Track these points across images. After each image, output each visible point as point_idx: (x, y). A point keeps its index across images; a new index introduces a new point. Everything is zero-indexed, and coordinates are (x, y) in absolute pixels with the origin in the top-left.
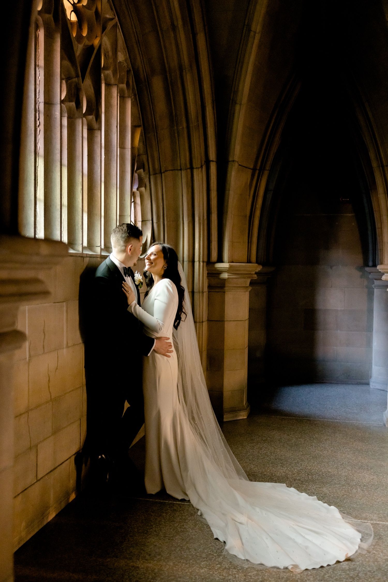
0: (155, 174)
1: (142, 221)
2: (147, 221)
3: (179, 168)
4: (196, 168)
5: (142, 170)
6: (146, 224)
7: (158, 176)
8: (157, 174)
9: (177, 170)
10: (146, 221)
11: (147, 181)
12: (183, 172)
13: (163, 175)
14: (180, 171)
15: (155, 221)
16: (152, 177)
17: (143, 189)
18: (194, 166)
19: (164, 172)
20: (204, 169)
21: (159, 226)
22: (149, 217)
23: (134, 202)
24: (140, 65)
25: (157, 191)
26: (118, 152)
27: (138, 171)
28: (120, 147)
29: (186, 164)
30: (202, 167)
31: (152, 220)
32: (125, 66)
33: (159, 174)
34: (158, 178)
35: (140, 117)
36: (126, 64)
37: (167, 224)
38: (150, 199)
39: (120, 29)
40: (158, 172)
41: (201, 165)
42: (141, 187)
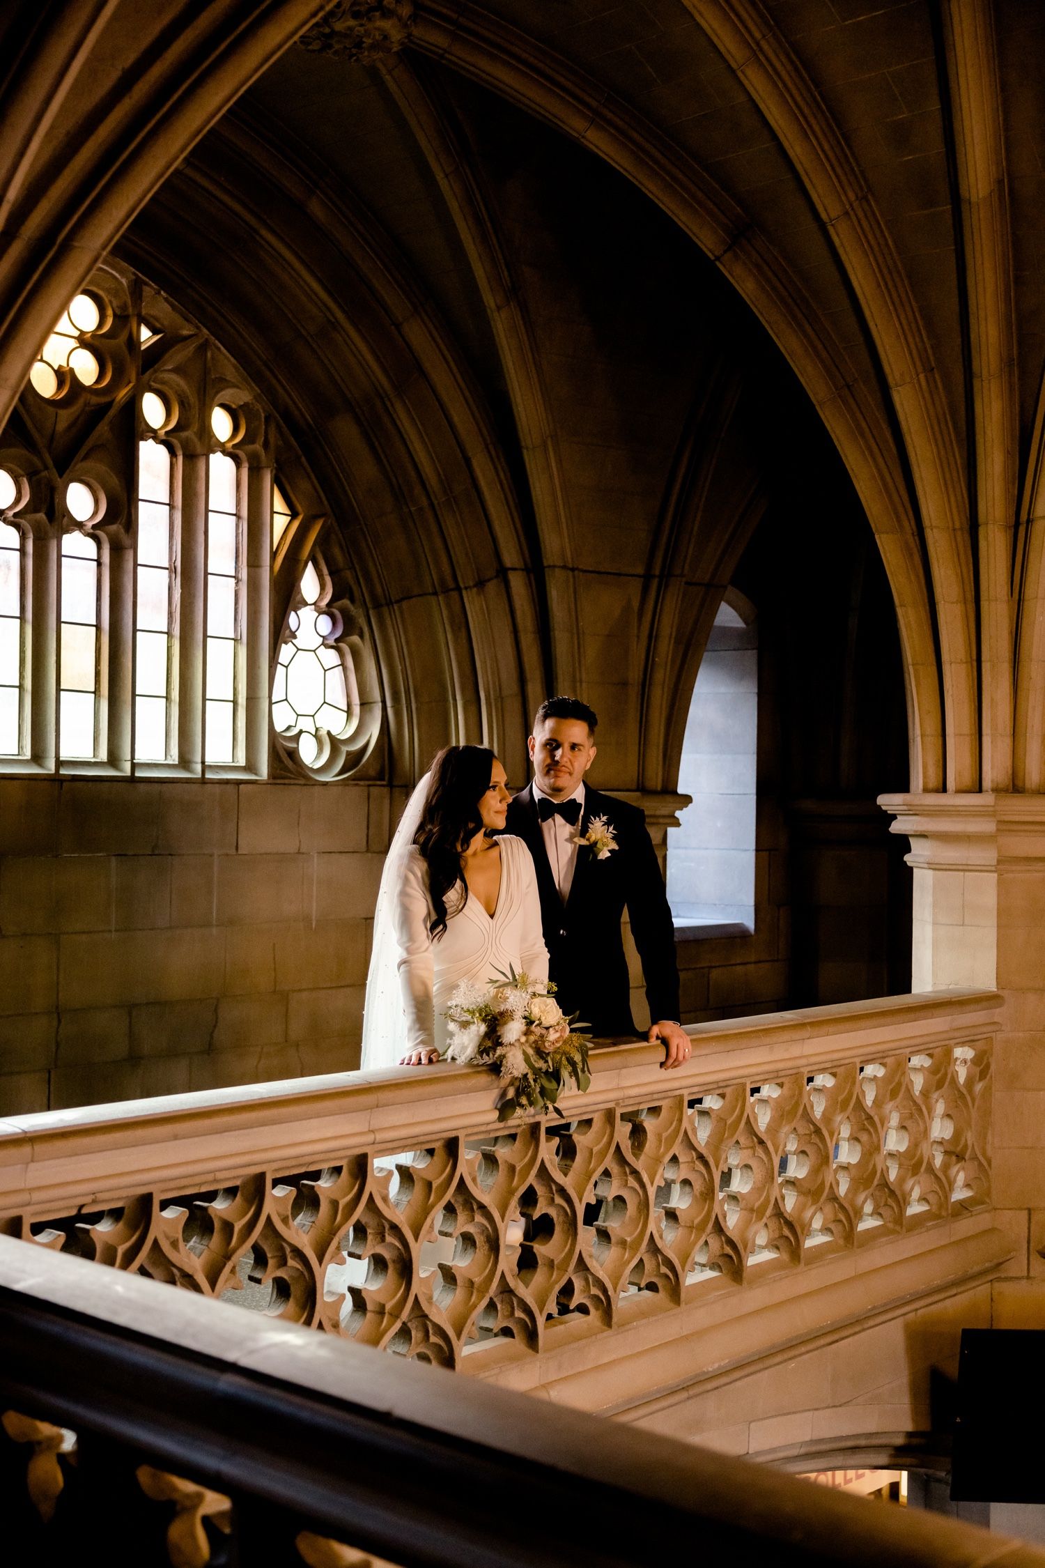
0: (377, 606)
1: (362, 704)
2: (374, 703)
3: (431, 591)
5: (346, 602)
6: (371, 711)
7: (385, 610)
8: (382, 606)
9: (429, 594)
10: (371, 703)
11: (362, 621)
13: (396, 608)
14: (435, 597)
15: (389, 703)
16: (372, 614)
17: (355, 639)
18: (462, 585)
19: (397, 602)
20: (492, 587)
21: (398, 714)
22: (376, 695)
23: (343, 665)
24: (290, 402)
25: (386, 641)
26: (244, 575)
27: (336, 604)
28: (249, 566)
29: (442, 581)
30: (480, 584)
31: (384, 702)
32: (258, 410)
33: (388, 605)
34: (387, 615)
35: (319, 497)
36: (258, 406)
37: (417, 709)
38: (372, 657)
39: (222, 348)
40: (383, 602)
41: (477, 580)
42: (351, 634)
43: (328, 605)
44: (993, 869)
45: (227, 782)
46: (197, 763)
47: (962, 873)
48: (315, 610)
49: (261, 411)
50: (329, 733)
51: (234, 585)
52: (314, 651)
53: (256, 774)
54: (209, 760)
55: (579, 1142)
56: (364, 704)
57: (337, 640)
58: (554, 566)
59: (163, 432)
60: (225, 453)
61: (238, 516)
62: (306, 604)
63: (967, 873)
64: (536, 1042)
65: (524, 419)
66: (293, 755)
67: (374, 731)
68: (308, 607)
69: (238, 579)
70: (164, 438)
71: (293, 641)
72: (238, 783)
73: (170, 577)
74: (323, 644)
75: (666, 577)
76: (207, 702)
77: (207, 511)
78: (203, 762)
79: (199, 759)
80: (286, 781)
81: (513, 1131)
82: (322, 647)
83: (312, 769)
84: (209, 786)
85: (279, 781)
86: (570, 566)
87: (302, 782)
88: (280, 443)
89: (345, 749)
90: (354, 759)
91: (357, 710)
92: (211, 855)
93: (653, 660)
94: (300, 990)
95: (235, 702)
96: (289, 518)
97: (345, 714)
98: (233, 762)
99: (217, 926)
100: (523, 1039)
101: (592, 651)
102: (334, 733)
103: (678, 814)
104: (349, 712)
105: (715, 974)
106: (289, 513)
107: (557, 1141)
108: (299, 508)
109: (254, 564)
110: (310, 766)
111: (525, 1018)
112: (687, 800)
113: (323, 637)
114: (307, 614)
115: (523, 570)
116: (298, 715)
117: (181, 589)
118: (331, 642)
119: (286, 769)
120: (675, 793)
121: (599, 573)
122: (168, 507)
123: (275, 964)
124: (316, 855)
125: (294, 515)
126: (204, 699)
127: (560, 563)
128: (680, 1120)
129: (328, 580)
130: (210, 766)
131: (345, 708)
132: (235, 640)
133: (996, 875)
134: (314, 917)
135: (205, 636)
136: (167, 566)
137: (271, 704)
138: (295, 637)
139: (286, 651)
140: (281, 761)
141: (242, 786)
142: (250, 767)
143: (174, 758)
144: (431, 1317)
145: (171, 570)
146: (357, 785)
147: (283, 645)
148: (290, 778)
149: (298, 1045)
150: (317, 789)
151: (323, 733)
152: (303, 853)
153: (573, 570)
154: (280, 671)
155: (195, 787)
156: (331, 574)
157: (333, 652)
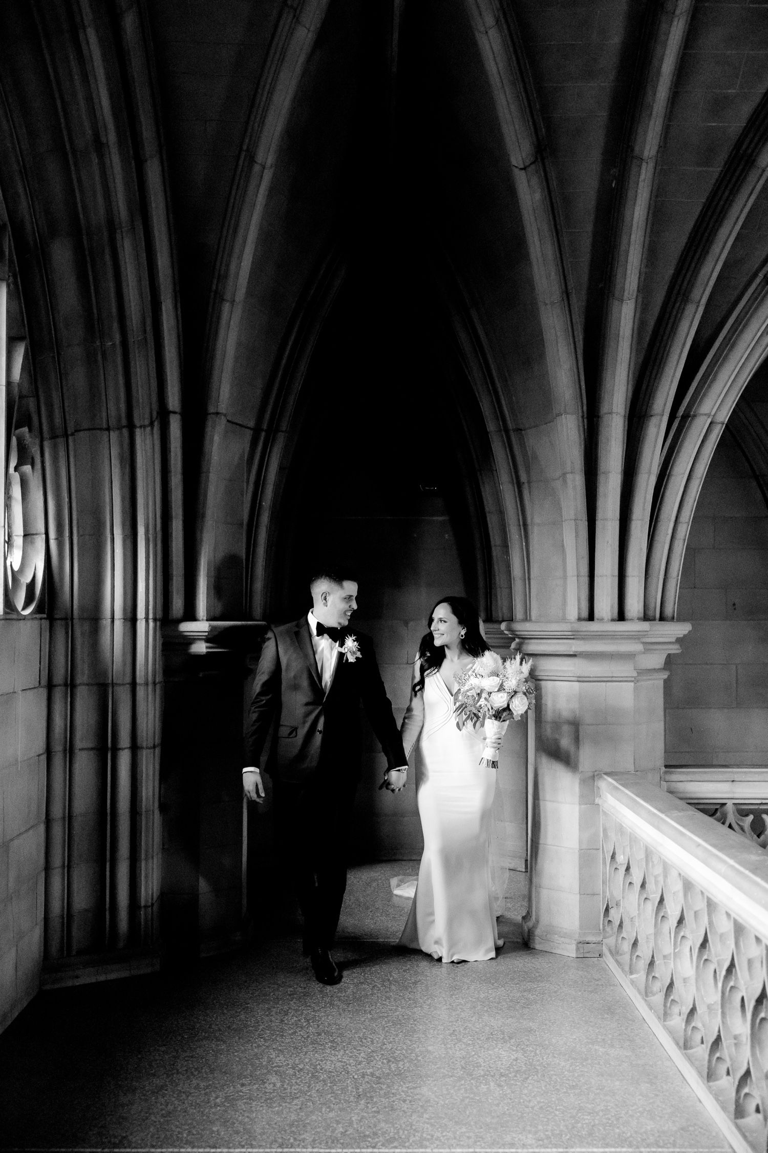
0: (53, 437)
1: (26, 535)
2: (36, 534)
3: (105, 426)
4: (141, 427)
5: (26, 429)
6: (32, 543)
7: (61, 441)
8: (57, 437)
9: (101, 429)
10: (33, 534)
11: (35, 451)
12: (114, 435)
13: (71, 439)
14: (107, 433)
15: (52, 536)
16: (47, 444)
17: (27, 468)
18: (137, 422)
19: (73, 433)
20: (156, 428)
21: (60, 547)
22: (40, 527)
25: (57, 473)
29: (119, 419)
30: (152, 424)
31: (47, 534)
33: (64, 437)
34: (61, 446)
35: (23, 320)
37: (78, 542)
38: (41, 488)
40: (60, 433)
41: (151, 420)
42: (23, 465)
44: (633, 679)
47: (604, 684)
56: (28, 535)
63: (609, 684)
67: (39, 565)
89: (23, 581)
91: (18, 541)
115: (179, 414)
121: (233, 423)
124: (21, 693)
133: (632, 684)
146: (36, 618)
148: (11, 613)
152: (15, 692)
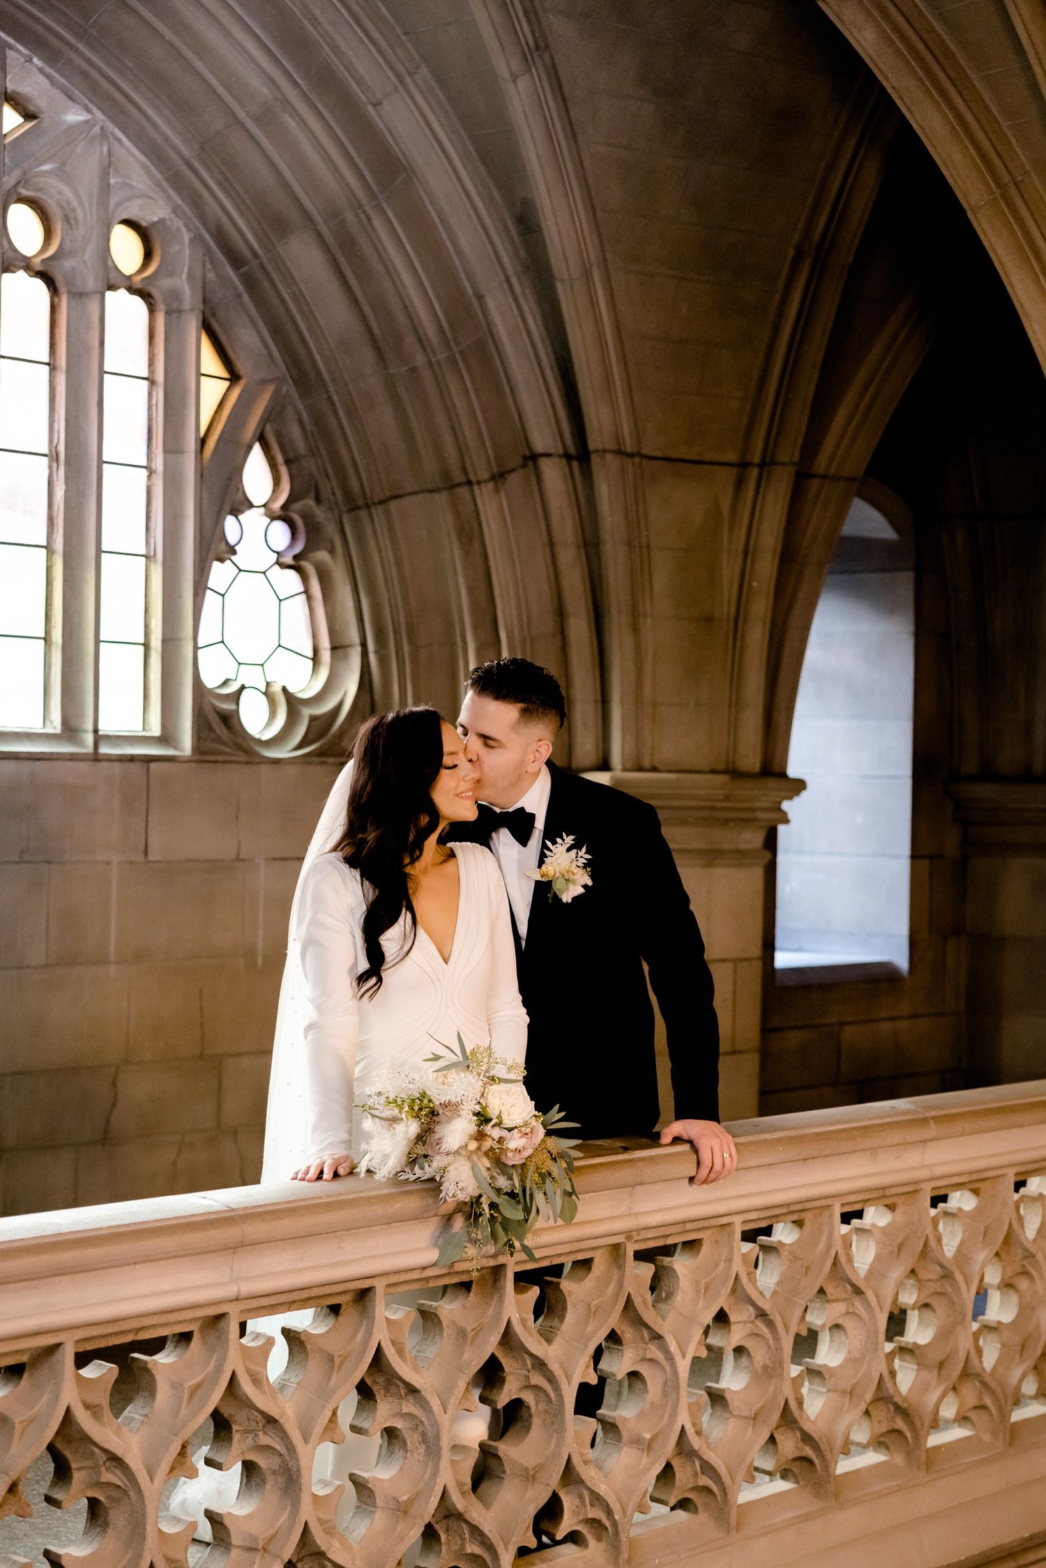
0: (353, 509)
1: (334, 649)
2: (350, 646)
5: (310, 502)
6: (346, 657)
7: (363, 514)
8: (359, 508)
9: (427, 491)
10: (346, 646)
11: (331, 530)
13: (377, 509)
14: (436, 496)
15: (371, 646)
16: (347, 519)
17: (323, 555)
18: (473, 478)
19: (382, 502)
20: (515, 480)
21: (383, 661)
22: (353, 635)
23: (307, 592)
24: (225, 219)
25: (366, 559)
26: (159, 464)
27: (298, 506)
28: (166, 451)
29: (446, 474)
30: (499, 477)
31: (364, 645)
32: (178, 228)
33: (368, 506)
34: (366, 521)
35: (270, 354)
36: (178, 224)
37: (411, 654)
38: (348, 582)
39: (124, 139)
40: (360, 502)
41: (495, 469)
42: (317, 549)
43: (284, 507)
45: (132, 759)
46: (86, 731)
48: (266, 515)
49: (183, 229)
50: (284, 690)
51: (145, 478)
52: (264, 573)
53: (176, 748)
54: (104, 728)
55: (570, 1293)
56: (338, 648)
57: (296, 557)
58: (604, 451)
59: (38, 260)
60: (132, 290)
61: (151, 380)
62: (251, 506)
64: (492, 1149)
65: (556, 239)
66: (230, 720)
67: (350, 687)
68: (254, 510)
69: (151, 472)
70: (39, 268)
71: (233, 558)
72: (148, 760)
73: (50, 467)
74: (277, 563)
75: (767, 464)
76: (102, 644)
77: (102, 372)
78: (96, 731)
79: (89, 726)
80: (220, 758)
81: (465, 1278)
82: (277, 567)
83: (259, 741)
84: (103, 764)
85: (207, 758)
86: (629, 450)
87: (243, 758)
88: (211, 276)
89: (307, 712)
90: (319, 727)
91: (326, 656)
92: (108, 863)
93: (750, 584)
94: (240, 1055)
95: (146, 646)
96: (227, 384)
97: (311, 663)
98: (144, 730)
99: (118, 963)
100: (473, 1145)
101: (662, 574)
102: (291, 690)
103: (786, 805)
104: (316, 659)
105: (849, 1033)
106: (226, 375)
107: (535, 1292)
108: (241, 367)
109: (173, 448)
110: (257, 736)
111: (477, 1114)
112: (799, 786)
113: (277, 553)
114: (254, 520)
115: (560, 456)
116: (240, 664)
117: (66, 483)
118: (288, 559)
119: (220, 740)
120: (783, 775)
121: (669, 460)
122: (47, 368)
123: (202, 1016)
124: (263, 862)
125: (234, 378)
126: (97, 641)
127: (611, 445)
128: (730, 1261)
129: (284, 471)
130: (108, 737)
131: (310, 654)
132: (146, 557)
134: (260, 952)
135: (99, 551)
136: (46, 451)
137: (196, 648)
138: (234, 552)
139: (219, 573)
140: (211, 729)
141: (153, 765)
142: (166, 738)
143: (55, 726)
144: (330, 1556)
145: (53, 457)
146: (324, 763)
147: (216, 564)
148: (224, 753)
149: (235, 1133)
150: (264, 769)
151: (276, 689)
152: (243, 860)
153: (631, 455)
154: (210, 599)
155: (83, 767)
156: (288, 462)
157: (292, 575)
